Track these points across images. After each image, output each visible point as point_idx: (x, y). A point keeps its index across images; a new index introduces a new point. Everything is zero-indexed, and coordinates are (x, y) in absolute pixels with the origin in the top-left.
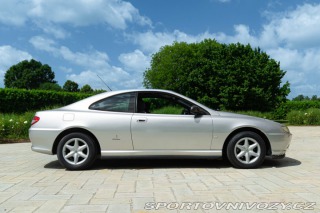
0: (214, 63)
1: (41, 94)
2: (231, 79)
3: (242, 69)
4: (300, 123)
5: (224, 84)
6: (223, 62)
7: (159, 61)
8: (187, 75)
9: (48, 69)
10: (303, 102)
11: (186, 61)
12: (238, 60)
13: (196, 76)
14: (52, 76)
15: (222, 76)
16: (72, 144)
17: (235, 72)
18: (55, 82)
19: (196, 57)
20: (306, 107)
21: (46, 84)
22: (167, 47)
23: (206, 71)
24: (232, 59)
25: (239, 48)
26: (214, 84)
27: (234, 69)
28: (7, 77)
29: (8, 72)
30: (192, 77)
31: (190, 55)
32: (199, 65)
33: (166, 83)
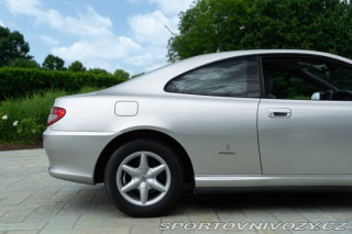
3: (326, 31)
12: (319, 18)
14: (26, 49)
16: (135, 163)
17: (314, 37)
18: (30, 57)
21: (17, 60)
27: (312, 31)
31: (241, 11)
32: (255, 27)
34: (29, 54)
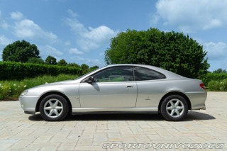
0: (156, 45)
1: (32, 66)
2: (168, 57)
3: (176, 50)
4: (217, 89)
5: (163, 61)
6: (162, 45)
7: (116, 44)
8: (137, 54)
9: (34, 48)
10: (220, 74)
11: (136, 44)
12: (173, 44)
13: (143, 54)
14: (38, 53)
15: (161, 55)
17: (171, 53)
18: (39, 57)
19: (144, 41)
20: (223, 77)
21: (33, 58)
22: (123, 34)
23: (150, 51)
24: (169, 43)
25: (174, 35)
26: (156, 61)
27: (169, 50)
28: (4, 53)
29: (5, 49)
30: (140, 55)
31: (139, 39)
32: (145, 47)
33: (121, 59)
34: (39, 55)
